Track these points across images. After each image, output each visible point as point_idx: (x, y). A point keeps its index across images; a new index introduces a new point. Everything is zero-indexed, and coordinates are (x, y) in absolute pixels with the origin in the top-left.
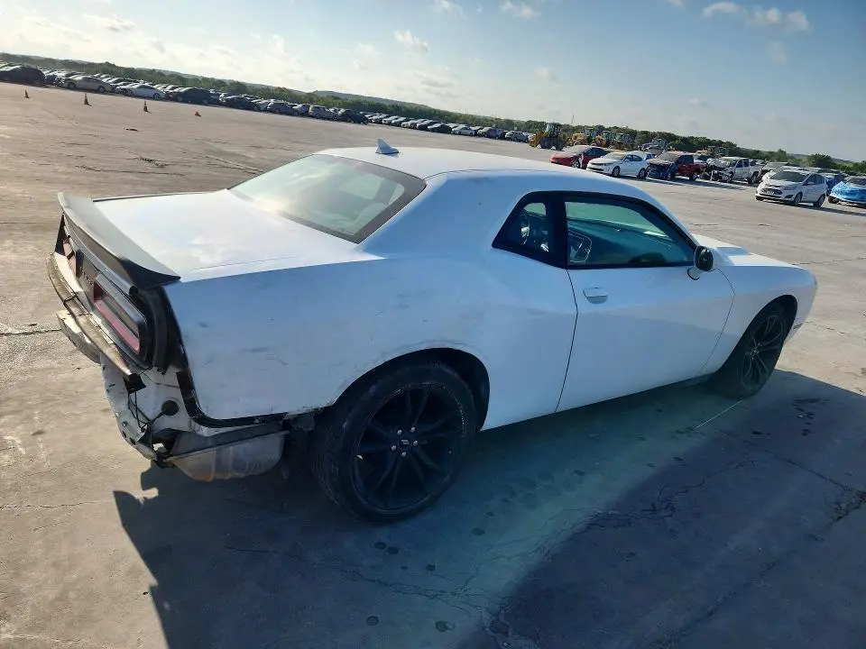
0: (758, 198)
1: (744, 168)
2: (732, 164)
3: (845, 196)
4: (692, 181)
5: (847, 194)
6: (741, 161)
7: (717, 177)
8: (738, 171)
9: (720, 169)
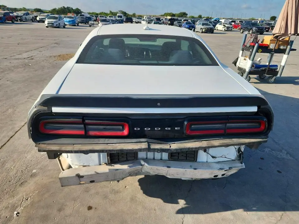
0: (47, 27)
1: (28, 16)
2: (24, 14)
3: (68, 23)
4: (13, 23)
5: (68, 22)
6: (26, 13)
7: (21, 20)
8: (27, 17)
9: (21, 17)
